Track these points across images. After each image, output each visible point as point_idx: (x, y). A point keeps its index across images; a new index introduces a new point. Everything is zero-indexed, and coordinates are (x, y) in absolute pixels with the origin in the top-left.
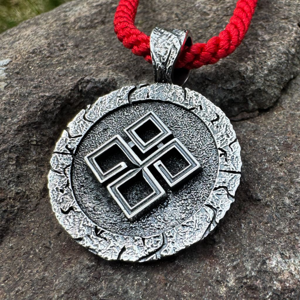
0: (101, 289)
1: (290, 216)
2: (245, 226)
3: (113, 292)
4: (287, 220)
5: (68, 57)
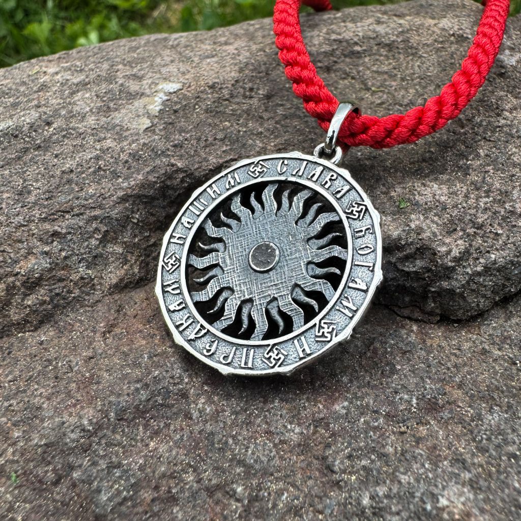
0: (80, 466)
2: (287, 498)
3: (88, 480)
5: (248, 109)
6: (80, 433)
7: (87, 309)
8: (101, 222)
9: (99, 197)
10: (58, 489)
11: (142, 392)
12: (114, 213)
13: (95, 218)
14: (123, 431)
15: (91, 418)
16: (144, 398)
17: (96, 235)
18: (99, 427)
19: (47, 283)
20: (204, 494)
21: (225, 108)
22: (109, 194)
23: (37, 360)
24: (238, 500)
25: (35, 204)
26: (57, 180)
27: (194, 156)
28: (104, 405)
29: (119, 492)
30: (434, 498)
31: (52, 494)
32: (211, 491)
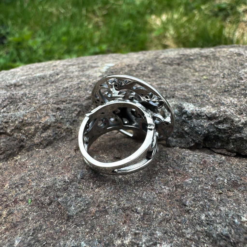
0: (62, 196)
1: (198, 228)
2: (162, 214)
3: (65, 201)
4: (194, 229)
5: (143, 74)
6: (63, 183)
7: (68, 142)
8: (78, 107)
9: (79, 97)
10: (50, 207)
12: (84, 104)
13: (76, 105)
14: (83, 184)
15: (69, 177)
17: (75, 112)
18: (72, 181)
19: (52, 128)
20: (121, 211)
22: (83, 96)
24: (138, 213)
25: (51, 97)
26: (61, 90)
28: (75, 172)
29: (80, 207)
31: (47, 209)
32: (124, 210)
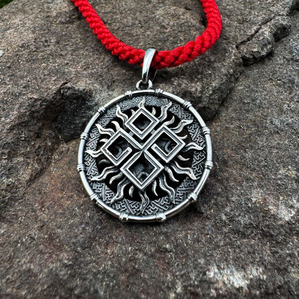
1: (225, 230)
2: (190, 237)
4: (223, 234)
5: (50, 53)
6: (66, 268)
11: (87, 228)
15: (67, 257)
16: (90, 231)
18: (75, 259)
21: (37, 56)
23: (7, 246)
24: (170, 252)
27: (39, 89)
28: (71, 246)
30: (250, 200)
32: (154, 255)
